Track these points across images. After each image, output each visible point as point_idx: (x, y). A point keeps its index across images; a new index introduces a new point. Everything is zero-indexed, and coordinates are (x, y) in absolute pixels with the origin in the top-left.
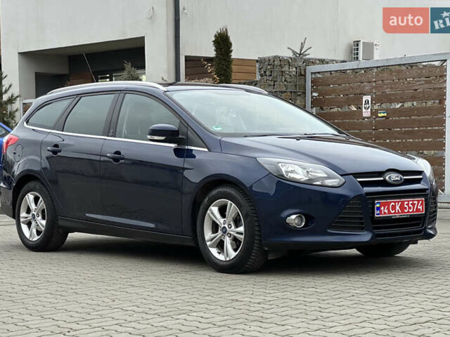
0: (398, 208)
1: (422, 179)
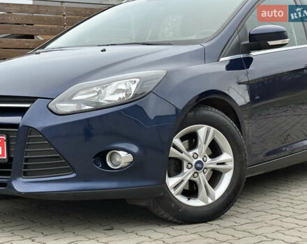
1: (27, 108)
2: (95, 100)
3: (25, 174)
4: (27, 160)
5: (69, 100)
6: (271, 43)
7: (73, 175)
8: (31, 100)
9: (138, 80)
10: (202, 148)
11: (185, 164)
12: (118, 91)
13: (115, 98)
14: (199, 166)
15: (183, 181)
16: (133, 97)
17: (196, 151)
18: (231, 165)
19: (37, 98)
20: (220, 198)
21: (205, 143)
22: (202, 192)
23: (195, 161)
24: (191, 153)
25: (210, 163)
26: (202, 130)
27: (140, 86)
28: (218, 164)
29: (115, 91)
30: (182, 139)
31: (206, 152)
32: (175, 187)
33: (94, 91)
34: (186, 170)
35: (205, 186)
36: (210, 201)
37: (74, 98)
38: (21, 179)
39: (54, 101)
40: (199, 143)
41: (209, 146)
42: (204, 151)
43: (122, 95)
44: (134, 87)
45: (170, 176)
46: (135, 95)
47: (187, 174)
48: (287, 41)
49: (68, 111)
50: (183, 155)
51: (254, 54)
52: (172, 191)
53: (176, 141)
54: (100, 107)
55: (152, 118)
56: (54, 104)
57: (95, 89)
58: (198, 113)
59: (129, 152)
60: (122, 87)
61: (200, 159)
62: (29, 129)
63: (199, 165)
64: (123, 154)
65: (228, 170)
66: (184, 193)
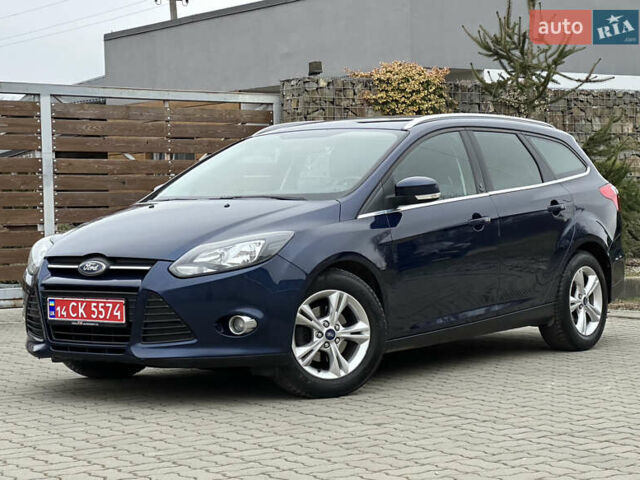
0: (81, 310)
1: (147, 271)
2: (217, 263)
3: (145, 340)
4: (146, 325)
5: (190, 262)
6: (419, 197)
7: (195, 341)
8: (151, 262)
9: (262, 242)
10: (335, 315)
11: (315, 332)
12: (242, 253)
13: (239, 261)
14: (331, 336)
15: (311, 351)
16: (258, 260)
17: (328, 318)
18: (367, 335)
19: (157, 260)
20: (353, 371)
21: (337, 310)
22: (334, 364)
23: (326, 329)
24: (321, 321)
25: (343, 332)
26: (334, 296)
27: (265, 248)
28: (352, 333)
29: (238, 253)
30: (312, 305)
31: (339, 319)
32: (304, 357)
33: (217, 254)
34: (315, 339)
35: (338, 358)
36: (343, 374)
37: (195, 261)
38: (140, 345)
39: (174, 264)
40: (331, 310)
41: (343, 313)
42: (336, 319)
43: (246, 258)
44: (258, 250)
45: (298, 345)
46: (260, 258)
47: (318, 343)
48: (438, 195)
49: (189, 274)
50: (313, 323)
51: (402, 208)
52: (300, 361)
53: (305, 307)
54: (221, 270)
55: (277, 283)
56: (175, 266)
57: (217, 251)
58: (329, 277)
59: (252, 317)
60: (247, 249)
61: (331, 327)
62: (149, 293)
63: (329, 334)
64: (246, 319)
65: (364, 340)
66: (314, 364)
